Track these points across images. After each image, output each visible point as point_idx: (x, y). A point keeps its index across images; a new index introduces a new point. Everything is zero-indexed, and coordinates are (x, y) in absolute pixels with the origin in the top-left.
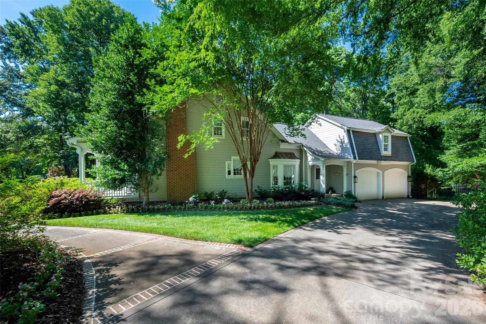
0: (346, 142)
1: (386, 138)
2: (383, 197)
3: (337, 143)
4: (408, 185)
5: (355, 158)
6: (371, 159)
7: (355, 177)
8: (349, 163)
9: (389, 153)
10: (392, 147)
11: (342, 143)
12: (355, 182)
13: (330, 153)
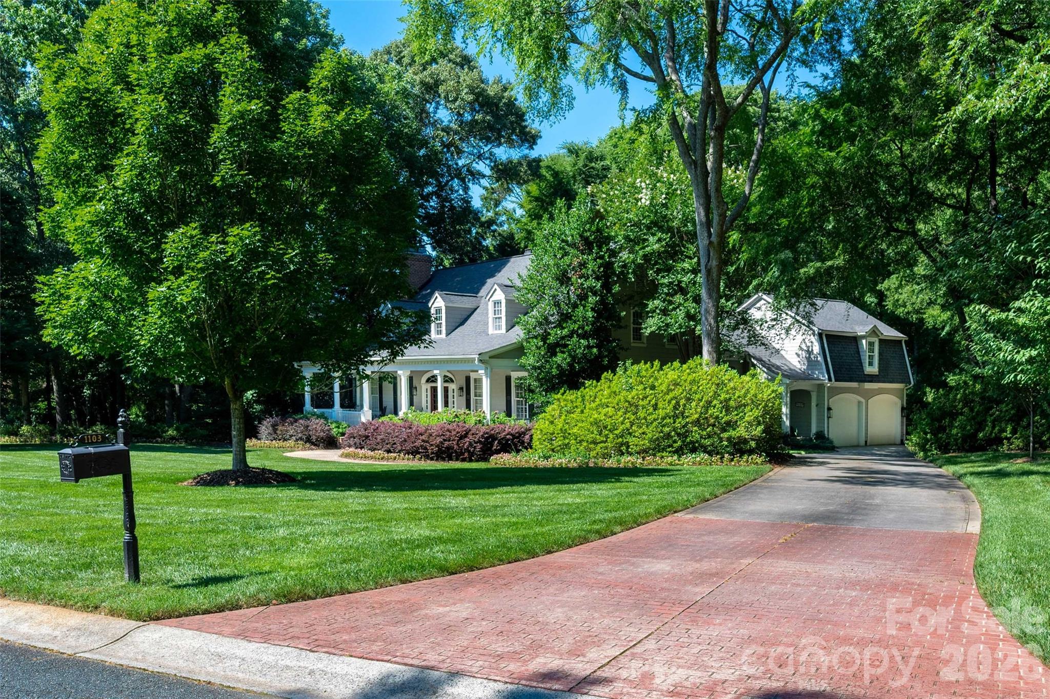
0: (815, 352)
1: (871, 344)
2: (866, 442)
3: (800, 352)
4: (902, 422)
5: (830, 379)
6: (851, 381)
7: (829, 409)
8: (821, 387)
9: (874, 369)
10: (880, 360)
11: (809, 352)
12: (829, 418)
13: (790, 369)
